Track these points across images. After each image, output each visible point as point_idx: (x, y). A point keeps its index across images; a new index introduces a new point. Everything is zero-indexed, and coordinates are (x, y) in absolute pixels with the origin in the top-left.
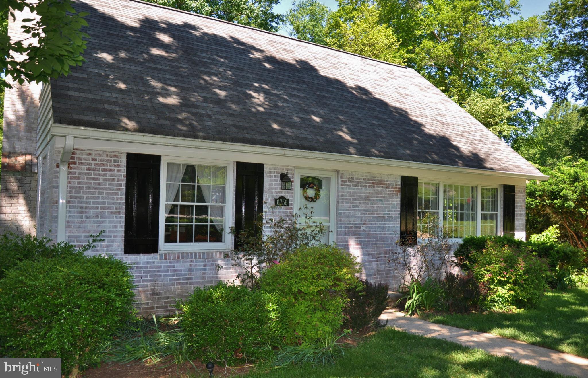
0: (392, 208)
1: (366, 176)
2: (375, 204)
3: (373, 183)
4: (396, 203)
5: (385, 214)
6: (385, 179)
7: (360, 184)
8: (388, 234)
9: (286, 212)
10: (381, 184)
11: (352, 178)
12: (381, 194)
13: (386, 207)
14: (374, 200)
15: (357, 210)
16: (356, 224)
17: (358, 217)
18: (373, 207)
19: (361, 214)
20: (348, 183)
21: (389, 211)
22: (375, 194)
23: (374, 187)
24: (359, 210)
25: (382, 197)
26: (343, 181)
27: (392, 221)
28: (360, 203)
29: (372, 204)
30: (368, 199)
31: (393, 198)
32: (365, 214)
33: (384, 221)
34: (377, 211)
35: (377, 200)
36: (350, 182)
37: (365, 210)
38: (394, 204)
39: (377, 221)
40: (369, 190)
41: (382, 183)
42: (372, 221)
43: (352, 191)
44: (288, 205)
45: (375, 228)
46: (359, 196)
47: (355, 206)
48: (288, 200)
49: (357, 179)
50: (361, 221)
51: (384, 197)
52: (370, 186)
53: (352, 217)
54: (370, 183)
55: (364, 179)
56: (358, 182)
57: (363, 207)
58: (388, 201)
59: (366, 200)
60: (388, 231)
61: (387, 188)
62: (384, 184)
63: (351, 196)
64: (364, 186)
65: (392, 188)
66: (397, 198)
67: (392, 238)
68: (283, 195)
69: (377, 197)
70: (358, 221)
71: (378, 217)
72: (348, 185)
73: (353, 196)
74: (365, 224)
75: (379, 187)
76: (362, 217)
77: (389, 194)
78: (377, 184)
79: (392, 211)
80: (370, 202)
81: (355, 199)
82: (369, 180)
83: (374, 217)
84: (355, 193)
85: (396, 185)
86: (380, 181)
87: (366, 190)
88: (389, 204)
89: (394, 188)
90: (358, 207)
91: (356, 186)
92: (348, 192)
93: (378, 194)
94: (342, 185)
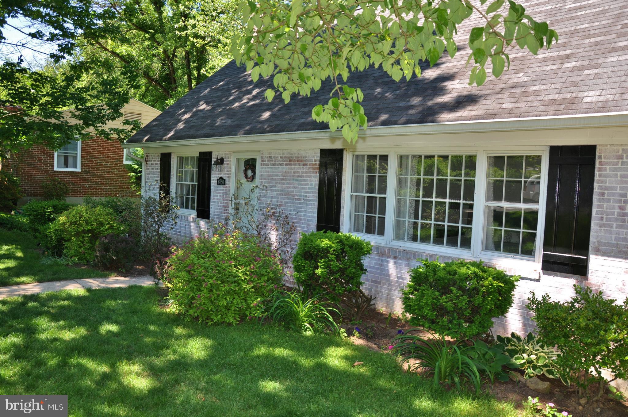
0: (309, 189)
1: (283, 154)
2: (291, 184)
3: (290, 161)
4: (314, 183)
5: (301, 196)
6: (303, 155)
7: (277, 163)
8: (305, 220)
9: (223, 190)
10: (298, 161)
11: (270, 157)
12: (298, 172)
13: (303, 188)
14: (290, 180)
15: (273, 190)
16: (273, 205)
17: (275, 198)
18: (289, 187)
19: (277, 194)
20: (267, 163)
21: (306, 192)
22: (291, 172)
23: (290, 165)
24: (276, 191)
25: (298, 176)
26: (263, 161)
27: (309, 204)
28: (276, 183)
29: (288, 184)
30: (284, 179)
31: (310, 177)
32: (281, 195)
33: (300, 204)
34: (293, 192)
35: (293, 179)
36: (268, 161)
37: (281, 191)
38: (312, 185)
39: (293, 203)
40: (286, 168)
41: (300, 161)
42: (287, 203)
43: (270, 170)
44: (224, 184)
45: (290, 210)
46: (276, 176)
47: (272, 186)
48: (225, 180)
49: (275, 157)
50: (277, 201)
51: (301, 176)
52: (286, 165)
53: (269, 197)
54: (286, 161)
55: (281, 157)
56: (275, 161)
57: (279, 187)
58: (305, 180)
59: (282, 179)
60: (304, 216)
61: (304, 165)
62: (301, 161)
63: (269, 176)
64: (282, 165)
65: (310, 165)
66: (315, 177)
67: (309, 225)
68: (222, 176)
69: (293, 176)
70: (275, 201)
71: (293, 199)
72: (266, 165)
73: (271, 175)
74: (280, 205)
75: (295, 165)
76: (278, 198)
77: (306, 173)
78: (294, 161)
79: (309, 193)
80: (286, 182)
81: (272, 179)
82: (285, 157)
83: (289, 199)
84: (273, 172)
85: (315, 161)
86: (297, 157)
87: (283, 168)
88: (306, 185)
89: (313, 165)
90: (275, 186)
91: (274, 165)
92: (266, 172)
93: (294, 172)
94: (262, 164)
